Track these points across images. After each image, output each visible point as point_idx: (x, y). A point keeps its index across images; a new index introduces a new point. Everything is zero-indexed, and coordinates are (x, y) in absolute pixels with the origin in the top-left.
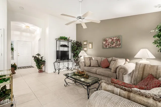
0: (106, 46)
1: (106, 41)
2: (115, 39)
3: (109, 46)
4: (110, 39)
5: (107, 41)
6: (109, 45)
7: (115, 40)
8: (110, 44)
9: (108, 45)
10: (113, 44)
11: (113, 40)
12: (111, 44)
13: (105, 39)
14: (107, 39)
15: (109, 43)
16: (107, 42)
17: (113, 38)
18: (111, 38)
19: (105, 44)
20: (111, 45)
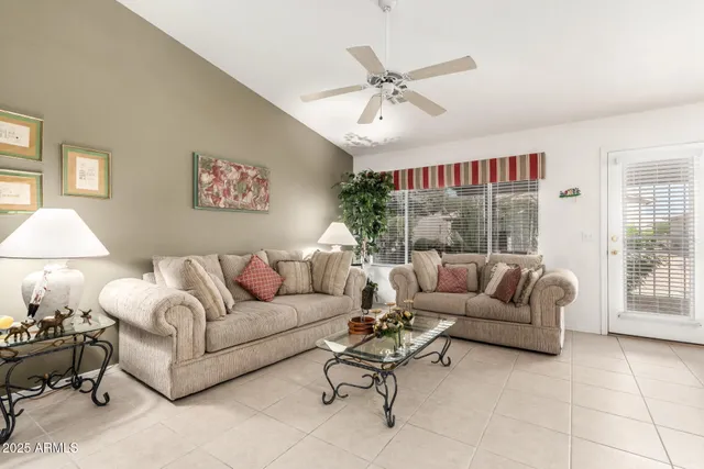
0: (217, 198)
1: (216, 175)
2: (251, 173)
3: (230, 199)
4: (233, 169)
5: (222, 172)
6: (229, 194)
7: (253, 178)
8: (233, 193)
9: (225, 196)
10: (244, 195)
11: (244, 176)
12: (236, 193)
13: (211, 161)
14: (220, 163)
15: (229, 182)
16: (222, 177)
17: (248, 168)
18: (239, 168)
19: (210, 189)
20: (236, 197)
